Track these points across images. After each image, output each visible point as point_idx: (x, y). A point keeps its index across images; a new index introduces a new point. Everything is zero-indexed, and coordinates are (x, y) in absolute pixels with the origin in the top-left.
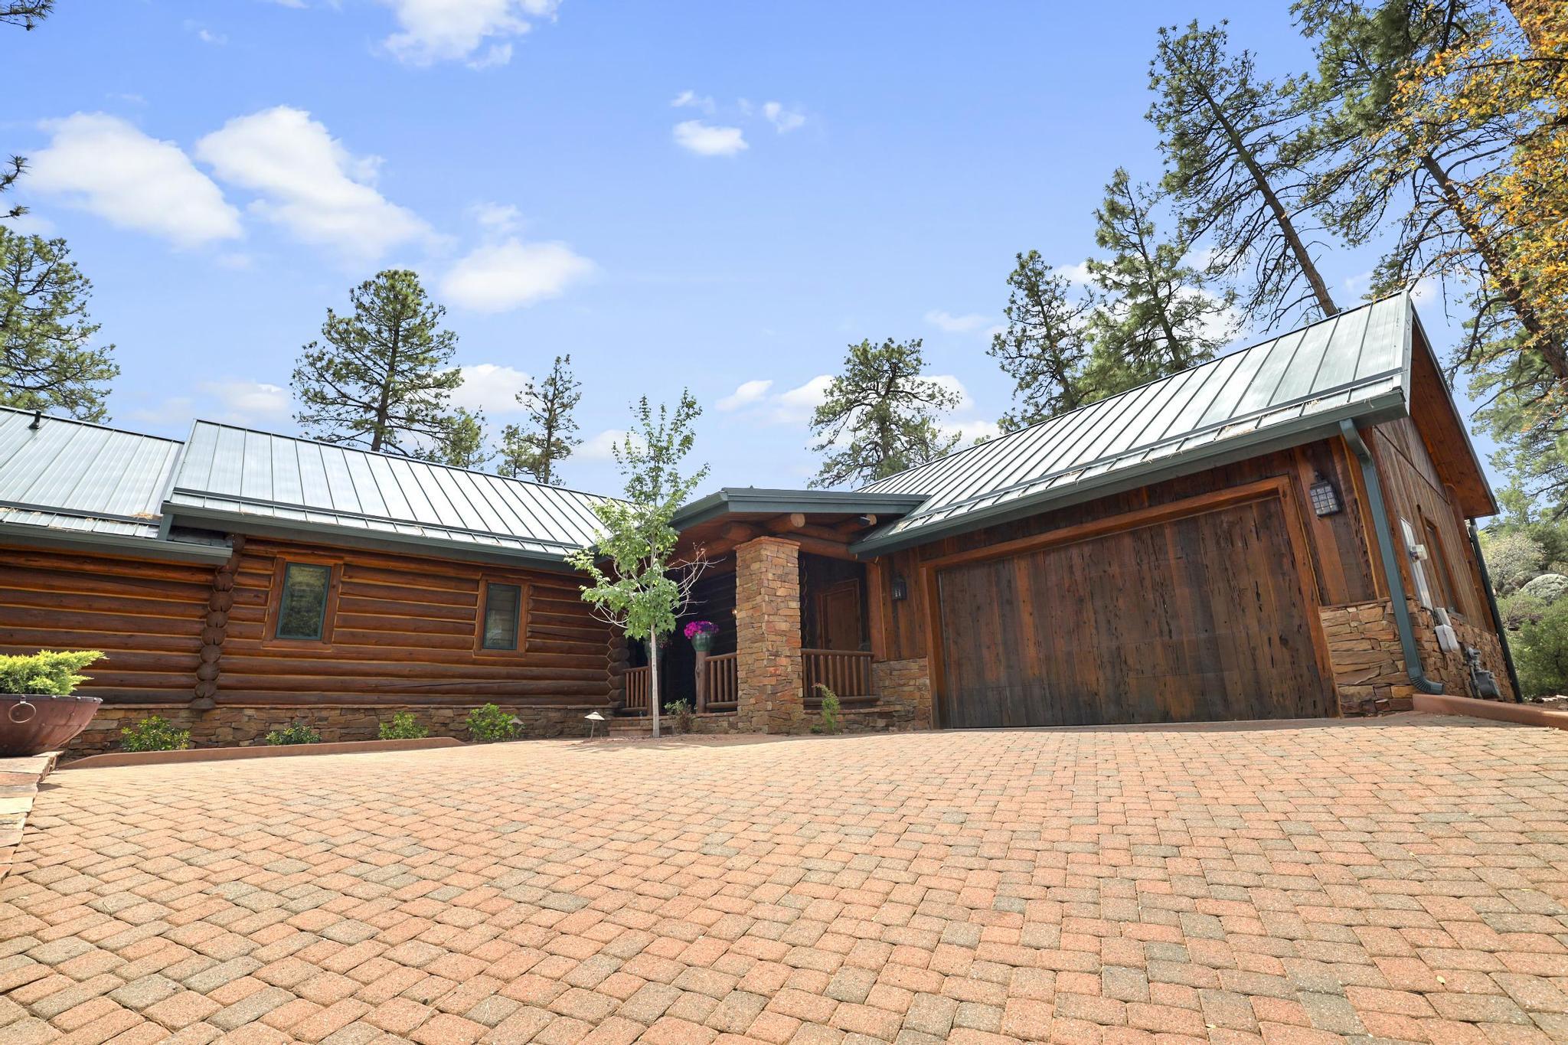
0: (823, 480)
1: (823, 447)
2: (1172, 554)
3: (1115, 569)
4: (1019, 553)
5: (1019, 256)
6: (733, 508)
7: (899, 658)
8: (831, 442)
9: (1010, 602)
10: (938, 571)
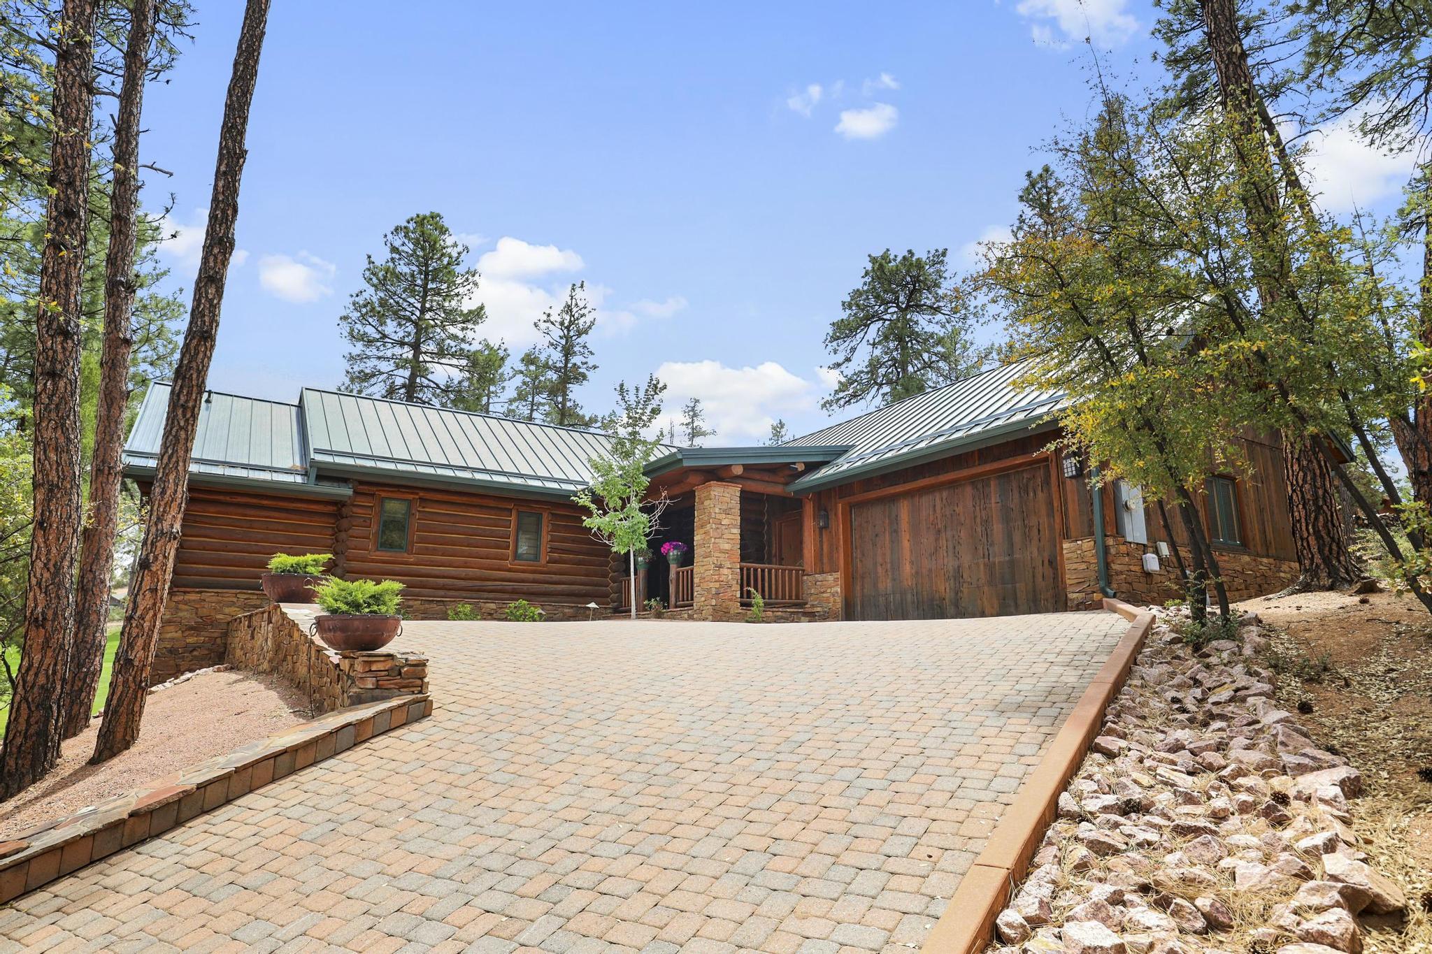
0: (839, 400)
1: (839, 365)
2: (994, 498)
3: (959, 509)
4: (909, 494)
5: (1029, 174)
6: (686, 464)
7: (822, 572)
8: (848, 360)
9: (896, 531)
10: (851, 506)
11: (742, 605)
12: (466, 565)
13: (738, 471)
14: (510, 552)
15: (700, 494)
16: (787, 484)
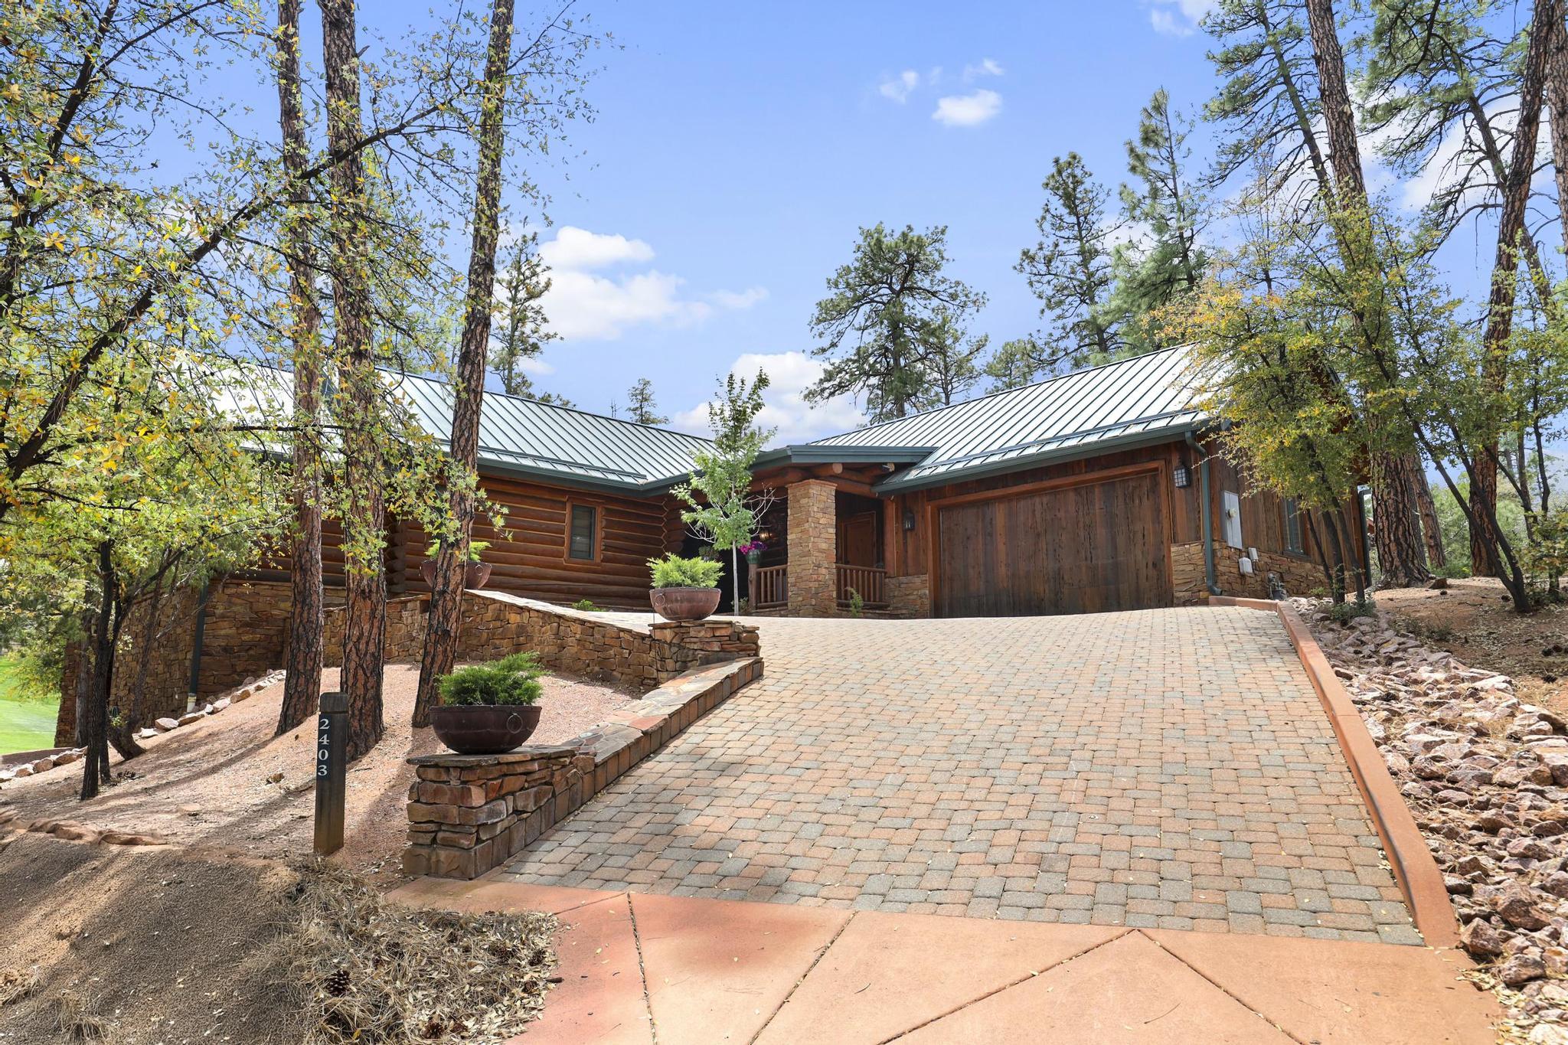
1: (824, 350)
2: (1098, 505)
3: (1061, 514)
4: (1000, 499)
5: (1057, 161)
6: (795, 460)
7: (906, 574)
8: (833, 345)
9: (991, 535)
10: (940, 509)
11: (839, 605)
12: (522, 562)
13: (838, 469)
14: (565, 549)
15: (793, 492)
16: (872, 485)
